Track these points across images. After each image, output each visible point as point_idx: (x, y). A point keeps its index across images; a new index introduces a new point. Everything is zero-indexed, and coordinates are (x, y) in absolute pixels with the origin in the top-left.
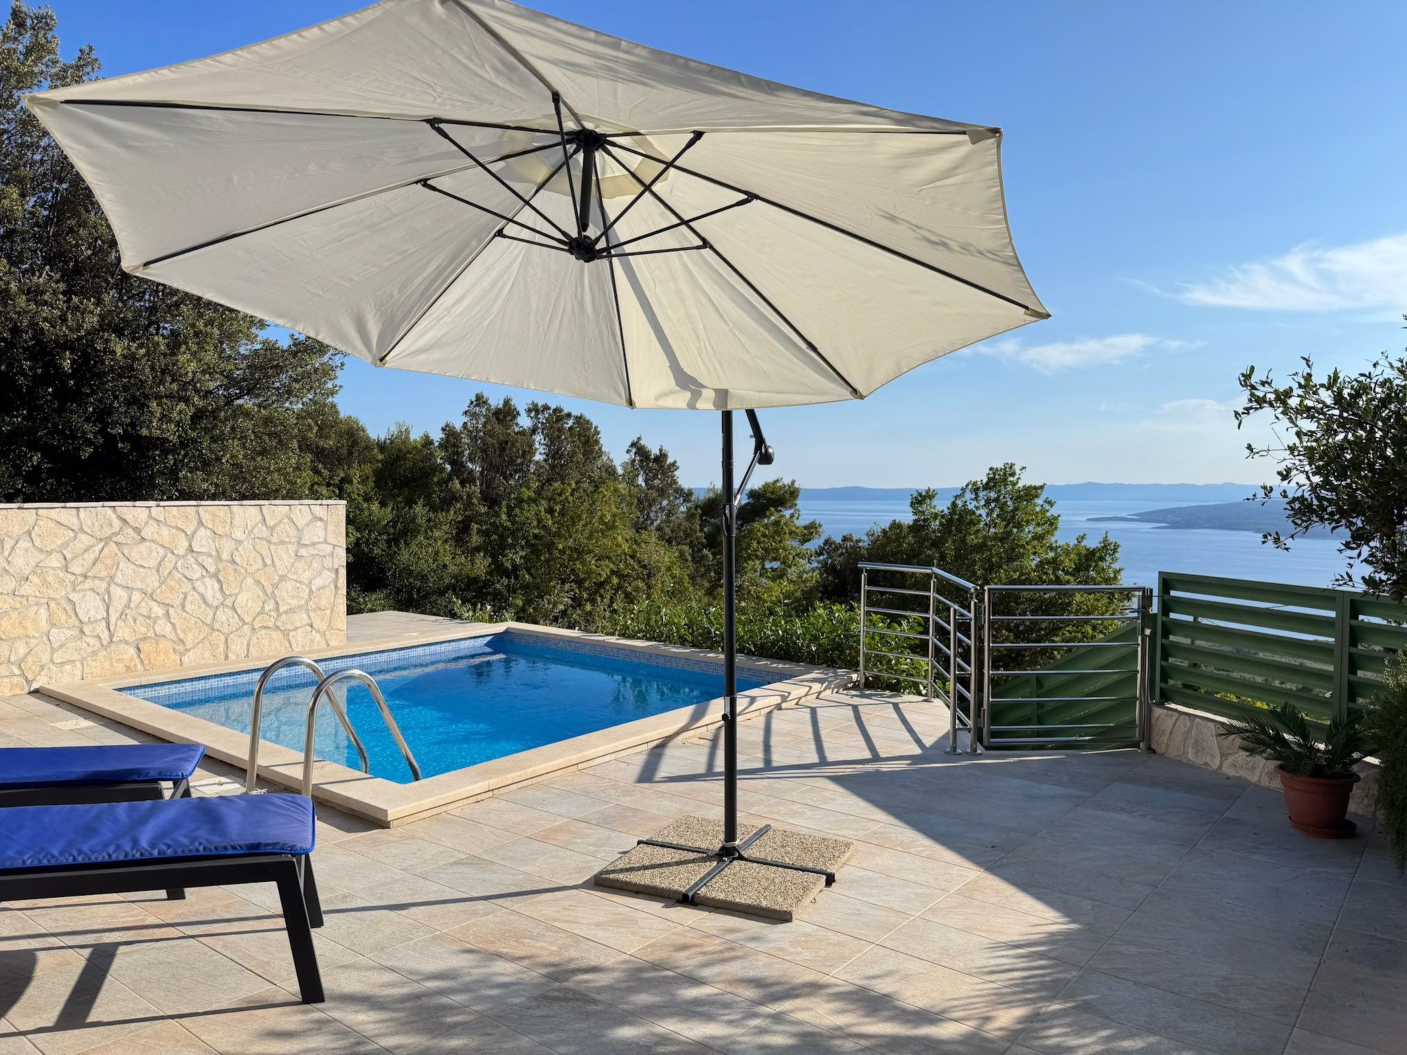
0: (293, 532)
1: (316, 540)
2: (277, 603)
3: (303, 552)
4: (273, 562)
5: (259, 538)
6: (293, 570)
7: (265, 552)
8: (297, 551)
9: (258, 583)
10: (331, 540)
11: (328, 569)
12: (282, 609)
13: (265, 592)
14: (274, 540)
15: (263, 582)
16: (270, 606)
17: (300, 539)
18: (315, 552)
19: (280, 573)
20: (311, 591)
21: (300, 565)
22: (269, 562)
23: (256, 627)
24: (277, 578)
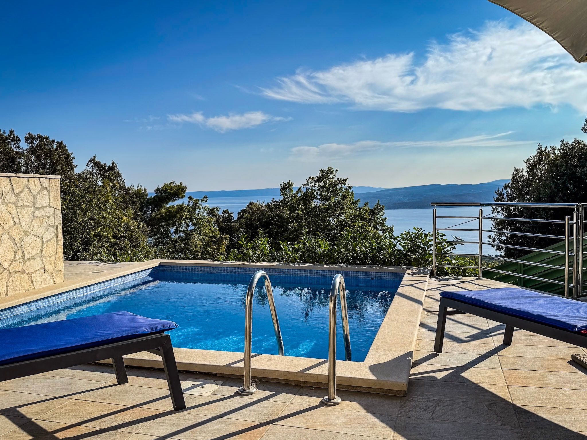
0: (31, 199)
1: (45, 205)
2: (23, 252)
3: (37, 213)
4: (19, 221)
5: (9, 203)
6: (32, 228)
7: (14, 213)
8: (34, 213)
9: (11, 237)
10: (53, 205)
11: (52, 226)
12: (27, 257)
13: (15, 244)
14: (20, 204)
15: (14, 237)
16: (19, 255)
17: (35, 203)
18: (44, 214)
19: (25, 230)
20: (43, 243)
21: (36, 223)
22: (17, 221)
23: (11, 271)
24: (23, 233)
